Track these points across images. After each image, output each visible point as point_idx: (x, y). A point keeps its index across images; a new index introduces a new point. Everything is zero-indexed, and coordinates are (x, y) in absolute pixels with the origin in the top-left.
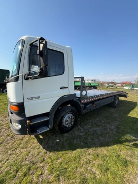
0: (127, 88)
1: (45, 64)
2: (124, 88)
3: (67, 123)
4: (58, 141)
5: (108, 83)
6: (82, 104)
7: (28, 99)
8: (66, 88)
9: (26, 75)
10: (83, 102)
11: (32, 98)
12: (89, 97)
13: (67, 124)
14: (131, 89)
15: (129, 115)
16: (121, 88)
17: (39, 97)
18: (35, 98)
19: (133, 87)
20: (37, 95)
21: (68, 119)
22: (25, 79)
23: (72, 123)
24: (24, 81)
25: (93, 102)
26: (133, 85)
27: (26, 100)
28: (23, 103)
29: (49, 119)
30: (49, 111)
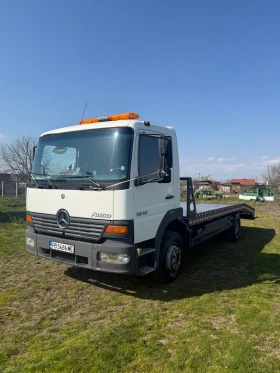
0: (248, 198)
2: (241, 197)
3: (173, 261)
6: (190, 227)
8: (172, 197)
10: (191, 223)
12: (198, 215)
13: (174, 264)
14: (257, 200)
15: (263, 251)
16: (233, 199)
17: (145, 213)
19: (261, 195)
20: (145, 210)
23: (179, 263)
25: (202, 225)
26: (261, 189)
28: (133, 220)
29: (155, 249)
30: (155, 237)
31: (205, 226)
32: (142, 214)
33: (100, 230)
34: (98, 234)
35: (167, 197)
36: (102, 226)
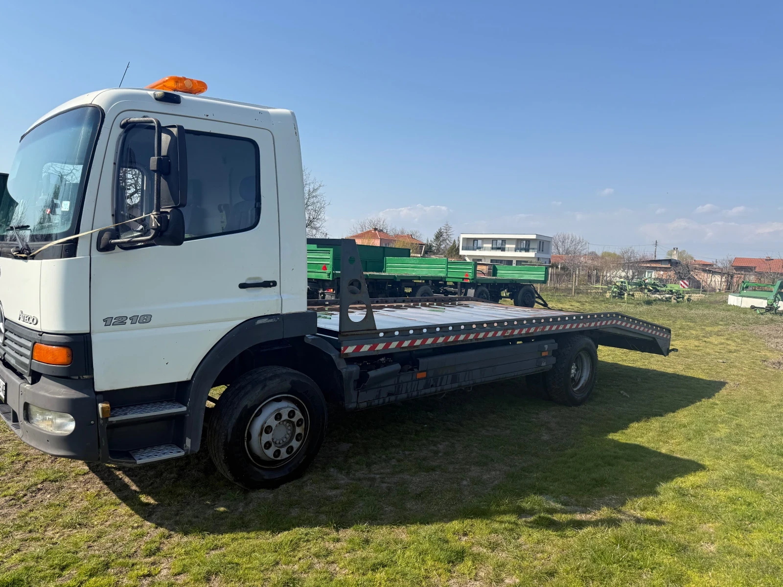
0: (749, 303)
1: (175, 199)
2: (733, 300)
3: (266, 438)
4: (222, 509)
5: (639, 266)
7: (107, 321)
8: (268, 284)
9: (106, 236)
10: (350, 350)
11: (121, 321)
12: (389, 332)
13: (268, 445)
17: (146, 319)
18: (134, 319)
20: (140, 311)
21: (273, 423)
22: (100, 249)
23: (295, 444)
24: (96, 254)
27: (98, 324)
28: (90, 333)
29: (184, 409)
30: (190, 378)
31: (421, 360)
32: (128, 321)
33: (28, 353)
34: (27, 361)
35: (249, 282)
36: (30, 344)
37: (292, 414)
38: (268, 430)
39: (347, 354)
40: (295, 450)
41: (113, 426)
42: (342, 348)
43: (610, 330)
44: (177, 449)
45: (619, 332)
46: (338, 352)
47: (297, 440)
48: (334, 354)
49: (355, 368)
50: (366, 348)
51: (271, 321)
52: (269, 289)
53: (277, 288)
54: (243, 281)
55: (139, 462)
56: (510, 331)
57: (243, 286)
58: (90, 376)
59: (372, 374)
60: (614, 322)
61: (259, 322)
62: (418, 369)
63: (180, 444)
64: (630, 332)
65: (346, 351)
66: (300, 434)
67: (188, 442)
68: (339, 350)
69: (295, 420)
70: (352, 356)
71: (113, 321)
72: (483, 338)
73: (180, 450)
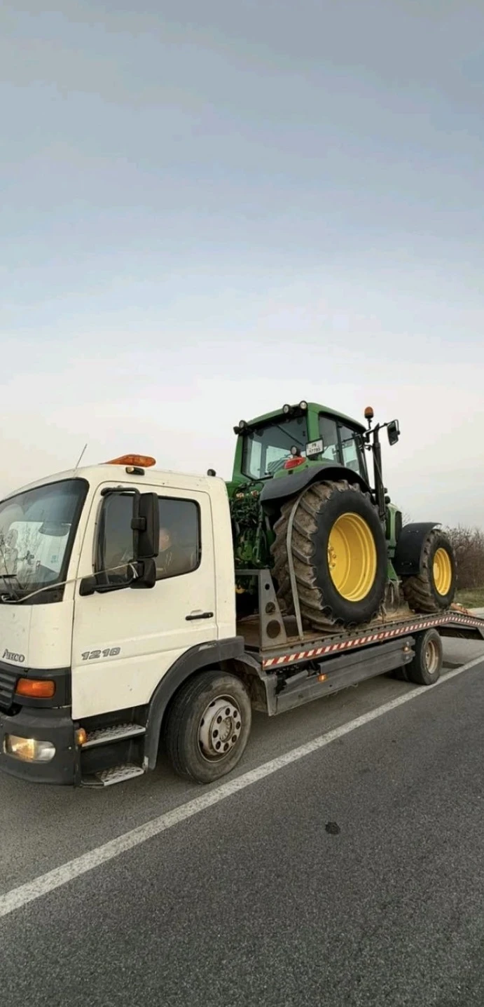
6: (269, 672)
7: (85, 656)
8: (208, 616)
10: (269, 663)
11: (96, 654)
17: (116, 651)
18: (106, 653)
20: (111, 645)
21: (216, 726)
22: (82, 594)
24: (78, 598)
25: (311, 665)
27: (78, 659)
28: (70, 668)
29: (144, 730)
30: (148, 701)
31: (321, 665)
32: (102, 654)
33: (11, 688)
34: (9, 696)
35: (193, 615)
36: (13, 680)
37: (228, 712)
38: (216, 733)
39: (267, 666)
40: (238, 736)
41: (84, 751)
42: (264, 662)
43: (448, 626)
44: (136, 768)
45: (453, 626)
46: (259, 665)
47: (238, 728)
48: (257, 667)
49: (274, 677)
50: (281, 660)
51: (210, 647)
52: (207, 619)
53: (214, 617)
54: (189, 614)
55: (106, 784)
56: (382, 634)
57: (189, 618)
58: (69, 706)
59: (288, 681)
60: (450, 618)
61: (201, 648)
62: (320, 672)
63: (139, 763)
64: (463, 625)
65: (266, 665)
66: (238, 723)
67: (146, 759)
68: (261, 663)
69: (231, 714)
70: (271, 668)
71: (90, 655)
72: (364, 643)
73: (139, 769)
